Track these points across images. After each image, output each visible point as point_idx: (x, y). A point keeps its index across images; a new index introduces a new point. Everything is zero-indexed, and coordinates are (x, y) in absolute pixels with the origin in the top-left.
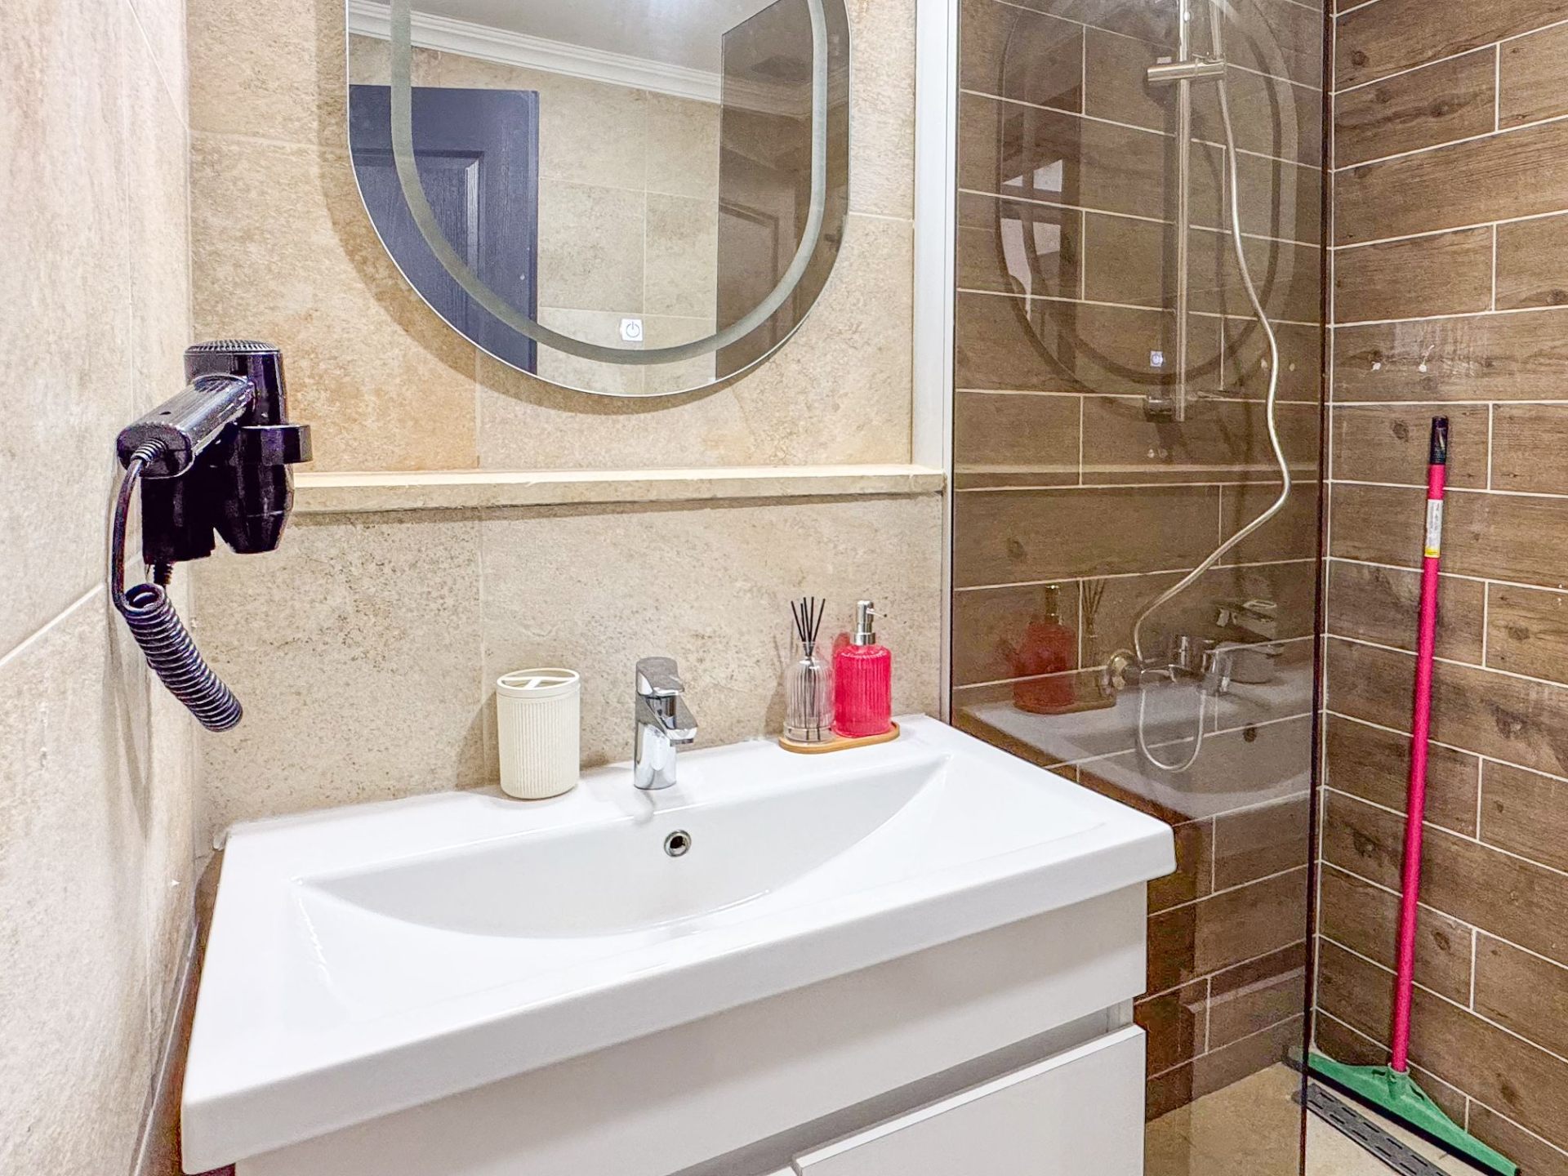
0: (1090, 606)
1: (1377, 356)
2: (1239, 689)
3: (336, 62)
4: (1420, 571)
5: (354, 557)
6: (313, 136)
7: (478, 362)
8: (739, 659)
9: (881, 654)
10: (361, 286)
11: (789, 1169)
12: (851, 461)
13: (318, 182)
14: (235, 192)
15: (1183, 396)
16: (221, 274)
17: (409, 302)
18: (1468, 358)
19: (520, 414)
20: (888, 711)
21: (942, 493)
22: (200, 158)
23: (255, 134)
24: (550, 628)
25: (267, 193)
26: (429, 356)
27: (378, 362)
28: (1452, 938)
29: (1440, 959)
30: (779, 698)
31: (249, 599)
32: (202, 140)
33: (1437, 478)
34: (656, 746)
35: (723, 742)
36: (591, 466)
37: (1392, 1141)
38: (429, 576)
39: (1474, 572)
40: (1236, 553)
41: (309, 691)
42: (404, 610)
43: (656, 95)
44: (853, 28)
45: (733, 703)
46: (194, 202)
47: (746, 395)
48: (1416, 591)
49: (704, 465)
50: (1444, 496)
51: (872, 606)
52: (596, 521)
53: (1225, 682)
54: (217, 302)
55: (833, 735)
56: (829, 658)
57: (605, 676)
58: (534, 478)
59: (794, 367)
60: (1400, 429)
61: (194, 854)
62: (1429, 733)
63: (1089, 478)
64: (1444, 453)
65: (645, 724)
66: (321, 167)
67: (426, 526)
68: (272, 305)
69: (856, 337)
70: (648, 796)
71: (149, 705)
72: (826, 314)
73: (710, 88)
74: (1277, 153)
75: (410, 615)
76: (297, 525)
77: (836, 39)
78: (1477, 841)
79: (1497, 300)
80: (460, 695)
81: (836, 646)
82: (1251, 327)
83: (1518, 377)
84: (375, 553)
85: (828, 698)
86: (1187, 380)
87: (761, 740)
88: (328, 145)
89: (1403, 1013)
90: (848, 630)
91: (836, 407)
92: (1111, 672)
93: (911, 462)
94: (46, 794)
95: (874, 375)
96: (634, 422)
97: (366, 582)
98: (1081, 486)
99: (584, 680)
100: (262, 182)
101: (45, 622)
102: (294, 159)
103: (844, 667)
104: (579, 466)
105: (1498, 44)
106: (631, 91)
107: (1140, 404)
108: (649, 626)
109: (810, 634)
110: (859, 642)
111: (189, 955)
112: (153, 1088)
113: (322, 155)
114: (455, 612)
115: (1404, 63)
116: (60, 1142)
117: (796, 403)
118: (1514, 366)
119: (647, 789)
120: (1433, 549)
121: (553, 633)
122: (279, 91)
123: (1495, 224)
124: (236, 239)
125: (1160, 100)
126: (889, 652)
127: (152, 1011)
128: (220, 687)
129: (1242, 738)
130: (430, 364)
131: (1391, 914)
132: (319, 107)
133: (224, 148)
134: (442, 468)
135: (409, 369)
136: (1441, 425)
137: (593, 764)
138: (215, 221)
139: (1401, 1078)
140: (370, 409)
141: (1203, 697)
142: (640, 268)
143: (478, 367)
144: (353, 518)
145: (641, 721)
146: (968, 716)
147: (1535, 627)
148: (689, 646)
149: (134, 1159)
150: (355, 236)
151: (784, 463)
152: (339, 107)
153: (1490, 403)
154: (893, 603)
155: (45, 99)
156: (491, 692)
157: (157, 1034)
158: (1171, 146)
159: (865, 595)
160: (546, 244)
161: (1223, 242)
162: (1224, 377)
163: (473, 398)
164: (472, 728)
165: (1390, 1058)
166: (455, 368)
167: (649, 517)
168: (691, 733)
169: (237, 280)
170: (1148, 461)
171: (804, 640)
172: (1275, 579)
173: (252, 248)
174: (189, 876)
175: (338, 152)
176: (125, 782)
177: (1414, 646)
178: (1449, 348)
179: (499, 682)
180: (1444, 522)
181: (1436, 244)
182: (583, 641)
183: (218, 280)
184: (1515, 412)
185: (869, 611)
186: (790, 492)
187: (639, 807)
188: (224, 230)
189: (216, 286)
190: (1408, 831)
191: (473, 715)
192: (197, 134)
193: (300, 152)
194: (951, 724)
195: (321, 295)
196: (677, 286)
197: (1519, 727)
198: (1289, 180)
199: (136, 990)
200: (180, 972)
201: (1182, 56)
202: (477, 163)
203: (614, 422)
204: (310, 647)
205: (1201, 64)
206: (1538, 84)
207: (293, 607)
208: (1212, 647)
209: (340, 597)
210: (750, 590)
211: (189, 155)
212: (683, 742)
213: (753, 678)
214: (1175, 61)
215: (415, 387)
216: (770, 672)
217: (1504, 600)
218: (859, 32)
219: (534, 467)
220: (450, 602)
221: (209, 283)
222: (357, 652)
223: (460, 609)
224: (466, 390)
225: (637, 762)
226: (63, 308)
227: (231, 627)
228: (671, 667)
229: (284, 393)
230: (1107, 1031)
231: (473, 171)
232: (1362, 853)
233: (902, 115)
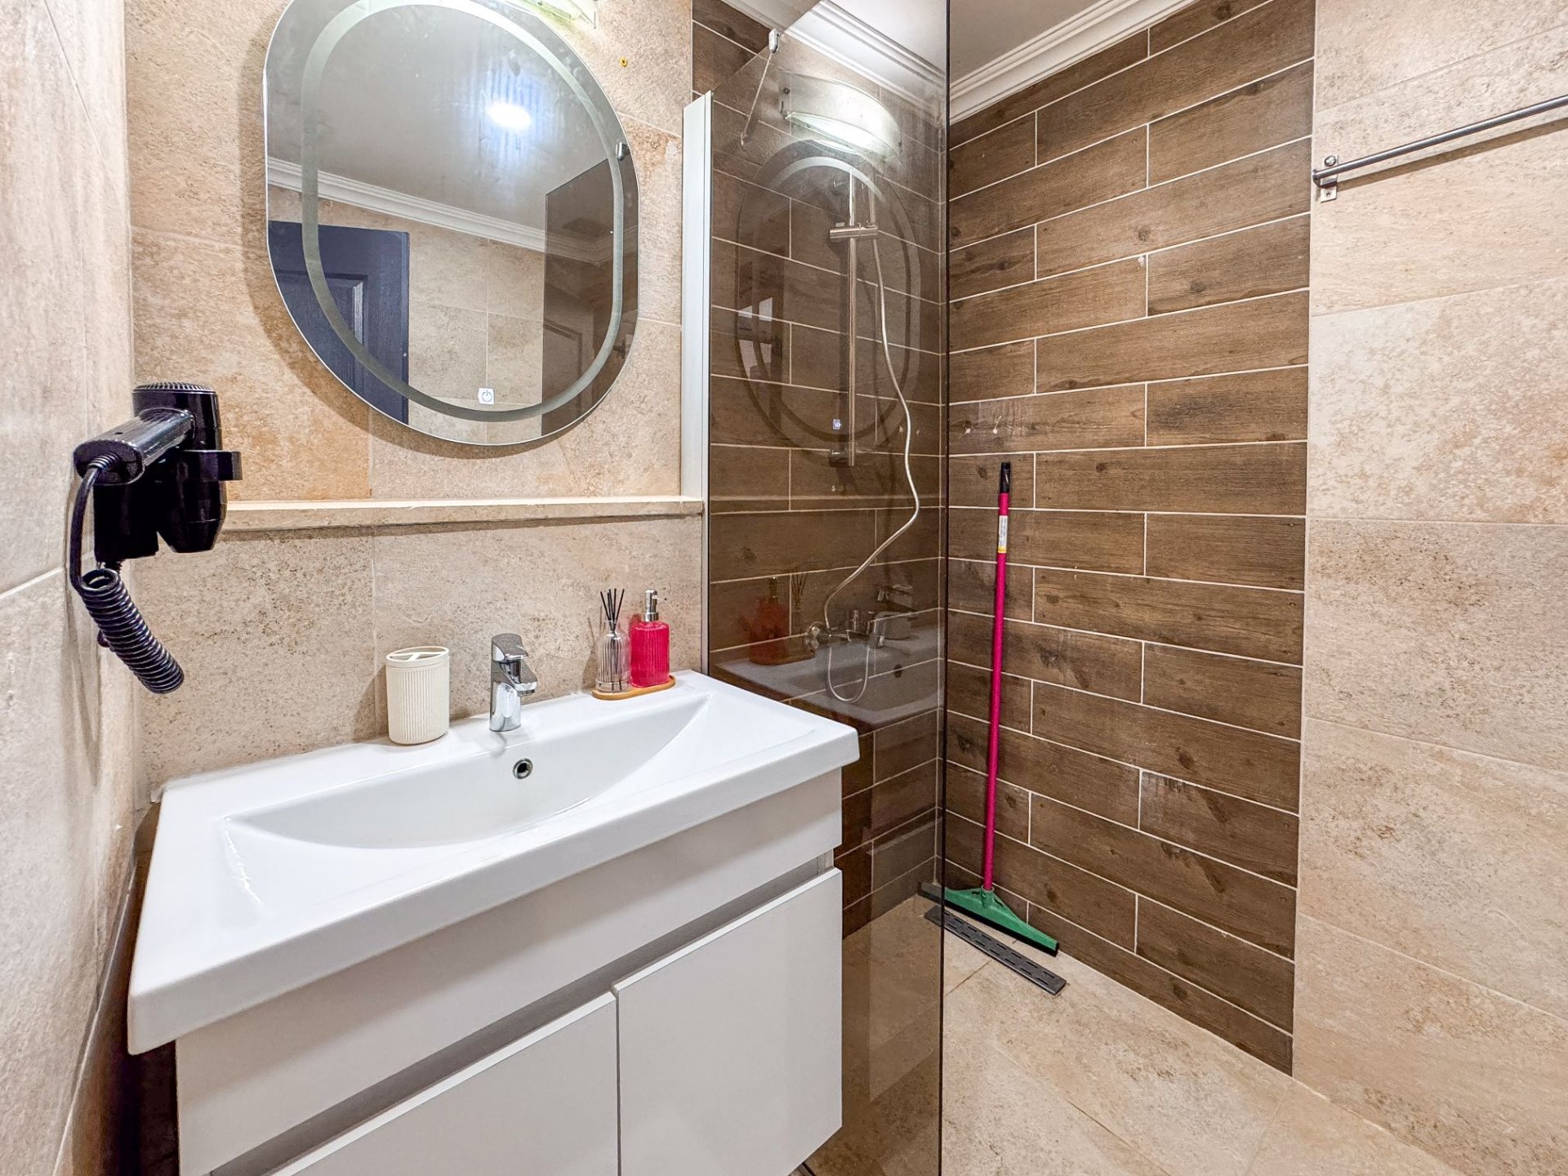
0: (798, 591)
1: (968, 424)
2: (889, 643)
3: (257, 183)
4: (995, 562)
5: (272, 565)
6: (238, 239)
7: (370, 417)
8: (565, 635)
9: (662, 627)
10: (277, 357)
11: (609, 993)
12: (640, 493)
13: (242, 275)
14: (172, 279)
15: (853, 449)
16: (159, 342)
17: (316, 370)
18: (1021, 424)
19: (402, 458)
20: (666, 668)
21: (701, 514)
22: (141, 249)
23: (189, 234)
24: (426, 616)
25: (198, 281)
26: (333, 413)
27: (291, 417)
28: (1018, 799)
29: (1009, 814)
30: (592, 663)
31: (184, 600)
32: (142, 235)
33: (1005, 500)
34: (507, 699)
35: (553, 696)
36: (456, 497)
37: (984, 936)
38: (333, 578)
39: (1025, 562)
40: (886, 555)
41: (234, 672)
42: (312, 606)
43: (494, 242)
44: (640, 188)
45: (560, 667)
46: (135, 284)
47: (568, 445)
48: (993, 577)
49: (538, 496)
50: (1008, 513)
51: (656, 593)
52: (461, 536)
53: (882, 639)
54: (156, 365)
55: (630, 686)
56: (627, 632)
57: (468, 650)
58: (414, 504)
59: (601, 426)
60: (982, 472)
61: (134, 807)
62: (1002, 667)
63: (795, 504)
64: (1008, 486)
65: (499, 682)
66: (244, 263)
67: (331, 541)
68: (203, 369)
69: (643, 406)
70: (501, 737)
71: (99, 677)
72: (623, 389)
73: (536, 240)
74: (909, 291)
75: (317, 609)
76: (225, 540)
77: (629, 195)
78: (1031, 735)
79: (1038, 388)
80: (357, 669)
81: (631, 624)
82: (893, 405)
83: (1050, 435)
84: (289, 562)
85: (627, 659)
86: (856, 439)
87: (580, 693)
88: (250, 246)
89: (990, 851)
90: (639, 612)
91: (630, 456)
92: (810, 637)
93: (680, 494)
94: (12, 731)
95: (655, 434)
96: (487, 464)
97: (282, 585)
98: (790, 511)
99: (452, 655)
100: (195, 272)
101: (12, 586)
102: (222, 256)
103: (638, 638)
104: (447, 496)
105: (1035, 225)
106: (476, 239)
107: (826, 455)
108: (500, 613)
109: (614, 615)
110: (647, 620)
111: (130, 888)
112: (98, 995)
113: (245, 254)
114: (354, 606)
115: (981, 236)
116: (19, 1032)
117: (602, 452)
118: (1048, 428)
119: (499, 731)
120: (1003, 548)
121: (429, 620)
122: (209, 201)
123: (1035, 338)
124: (172, 316)
125: (838, 253)
126: (667, 626)
127: (98, 930)
128: (165, 655)
129: (893, 676)
130: (333, 419)
131: (981, 788)
132: (243, 216)
133: (163, 243)
134: (342, 498)
135: (316, 422)
136: (1006, 467)
137: (459, 716)
138: (152, 300)
139: (989, 894)
140: (285, 452)
141: (869, 649)
142: (484, 368)
143: (371, 422)
144: (271, 535)
145: (496, 680)
146: (720, 669)
147: (1061, 595)
148: (529, 627)
149: (82, 1052)
150: (273, 318)
151: (594, 494)
152: (259, 217)
153: (1034, 453)
154: (669, 592)
155: (13, 148)
156: (381, 666)
157: (102, 949)
158: (845, 282)
159: (651, 587)
160: (415, 348)
161: (877, 348)
162: (877, 437)
163: (367, 445)
164: (366, 694)
165: (982, 882)
166: (353, 422)
167: (500, 532)
168: (533, 686)
169: (174, 348)
170: (832, 494)
171: (609, 619)
172: (910, 572)
173: (186, 323)
174: (129, 825)
175: (259, 252)
176: (79, 735)
177: (992, 612)
178: (1010, 418)
179: (388, 657)
180: (1009, 530)
181: (1003, 351)
182: (451, 625)
183: (158, 348)
184: (1049, 458)
185: (653, 597)
186: (599, 514)
187: (495, 744)
188: (162, 308)
189: (155, 352)
190: (990, 733)
191: (367, 684)
192: (136, 229)
193: (227, 251)
194: (709, 675)
195: (244, 363)
196: (510, 381)
197: (1053, 659)
198: (916, 308)
199: (86, 910)
200: (122, 899)
201: (851, 223)
202: (361, 284)
203: (474, 464)
204: (235, 636)
205: (863, 229)
206: (1057, 251)
207: (221, 605)
208: (873, 617)
209: (261, 596)
210: (572, 585)
211: (130, 246)
212: (527, 692)
213: (574, 649)
214: (847, 226)
215: (320, 436)
216: (586, 644)
217: (1044, 578)
218: (645, 194)
219: (414, 497)
220: (349, 598)
221: (148, 350)
222: (274, 639)
223: (358, 604)
224: (361, 439)
225: (492, 713)
226: (29, 328)
227: (168, 623)
228: (517, 640)
229: (219, 425)
230: (817, 874)
231: (358, 290)
232: (964, 749)
233: (673, 251)
